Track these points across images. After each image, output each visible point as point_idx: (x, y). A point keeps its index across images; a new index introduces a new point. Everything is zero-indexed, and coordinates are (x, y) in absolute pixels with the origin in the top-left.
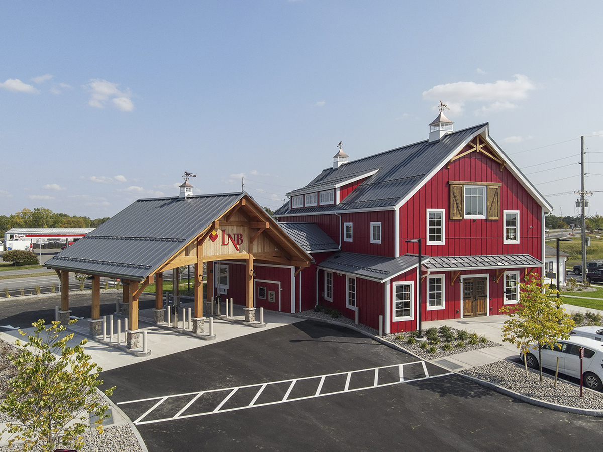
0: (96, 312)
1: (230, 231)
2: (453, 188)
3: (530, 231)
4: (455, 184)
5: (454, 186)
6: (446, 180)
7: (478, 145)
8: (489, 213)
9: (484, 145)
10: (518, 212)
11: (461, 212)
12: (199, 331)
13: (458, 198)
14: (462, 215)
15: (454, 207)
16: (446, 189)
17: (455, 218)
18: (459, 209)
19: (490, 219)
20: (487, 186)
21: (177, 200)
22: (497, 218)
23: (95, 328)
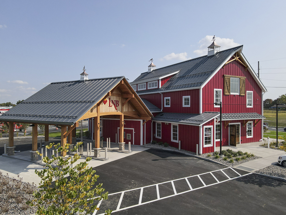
0: (35, 146)
1: (113, 99)
2: (226, 78)
3: (257, 101)
4: (227, 76)
5: (226, 77)
6: (222, 74)
7: (237, 57)
8: (240, 92)
9: (239, 57)
10: (252, 92)
11: (229, 91)
12: (98, 156)
13: (228, 84)
14: (229, 93)
15: (226, 88)
16: (222, 79)
17: (226, 94)
18: (228, 89)
19: (241, 95)
20: (240, 78)
21: (79, 82)
22: (244, 95)
23: (35, 156)
